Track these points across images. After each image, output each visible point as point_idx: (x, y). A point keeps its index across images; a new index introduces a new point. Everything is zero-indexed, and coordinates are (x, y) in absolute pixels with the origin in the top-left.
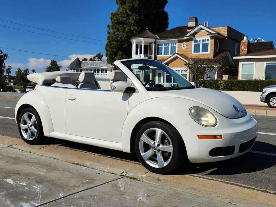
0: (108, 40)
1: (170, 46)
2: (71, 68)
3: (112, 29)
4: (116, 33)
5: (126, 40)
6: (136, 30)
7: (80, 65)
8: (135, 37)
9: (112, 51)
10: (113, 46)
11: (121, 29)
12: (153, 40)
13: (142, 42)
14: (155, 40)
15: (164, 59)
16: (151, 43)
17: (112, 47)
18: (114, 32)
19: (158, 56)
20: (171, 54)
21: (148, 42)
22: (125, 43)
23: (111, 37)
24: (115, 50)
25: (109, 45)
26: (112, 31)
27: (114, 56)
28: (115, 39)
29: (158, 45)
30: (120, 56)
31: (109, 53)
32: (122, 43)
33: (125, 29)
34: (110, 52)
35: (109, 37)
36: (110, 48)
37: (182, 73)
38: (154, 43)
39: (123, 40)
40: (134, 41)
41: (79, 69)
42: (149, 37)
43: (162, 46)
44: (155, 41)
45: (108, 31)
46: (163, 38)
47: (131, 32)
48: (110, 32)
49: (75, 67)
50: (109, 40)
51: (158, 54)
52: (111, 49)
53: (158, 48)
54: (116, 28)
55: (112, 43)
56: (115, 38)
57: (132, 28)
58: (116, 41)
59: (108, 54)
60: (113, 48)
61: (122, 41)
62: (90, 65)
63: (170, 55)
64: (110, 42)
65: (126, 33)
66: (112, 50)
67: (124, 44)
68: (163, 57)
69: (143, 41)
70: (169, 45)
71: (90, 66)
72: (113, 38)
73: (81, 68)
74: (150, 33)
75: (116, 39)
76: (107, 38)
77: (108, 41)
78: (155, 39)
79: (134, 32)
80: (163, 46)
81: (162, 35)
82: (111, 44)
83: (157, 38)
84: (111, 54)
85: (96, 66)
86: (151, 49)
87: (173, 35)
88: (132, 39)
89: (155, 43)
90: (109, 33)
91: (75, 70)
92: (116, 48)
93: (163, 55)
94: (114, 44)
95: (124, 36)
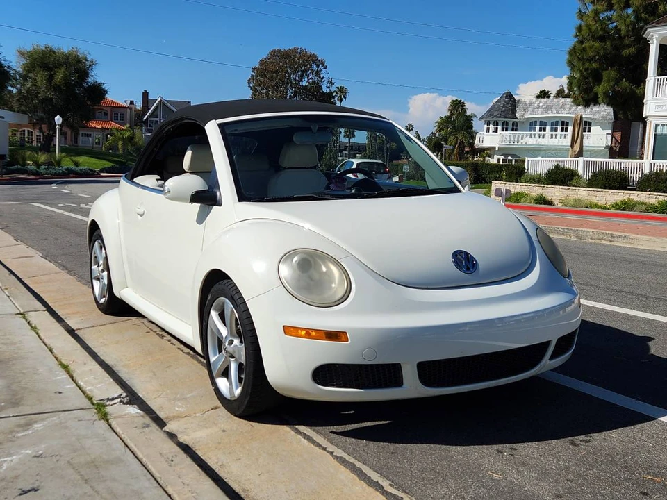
0: (577, 36)
2: (488, 119)
4: (601, 15)
5: (630, 33)
7: (514, 111)
8: (657, 22)
9: (586, 70)
10: (590, 53)
17: (586, 56)
18: (596, 13)
22: (628, 41)
23: (586, 28)
24: (594, 65)
25: (578, 51)
26: (591, 8)
27: (591, 84)
28: (596, 32)
30: (608, 81)
31: (576, 74)
32: (619, 42)
34: (581, 71)
35: (579, 29)
36: (581, 59)
39: (623, 33)
40: (655, 36)
41: (510, 121)
45: (580, 11)
47: (650, 8)
48: (585, 13)
49: (500, 117)
50: (581, 37)
52: (584, 64)
55: (588, 44)
56: (599, 29)
58: (602, 39)
59: (576, 78)
60: (591, 60)
61: (620, 36)
62: (540, 110)
64: (581, 42)
66: (587, 64)
67: (626, 47)
71: (542, 113)
72: (590, 29)
73: (517, 118)
75: (601, 33)
76: (574, 32)
77: (576, 40)
82: (584, 49)
84: (584, 78)
85: (558, 113)
88: (649, 30)
90: (581, 15)
91: (497, 125)
92: (599, 60)
94: (592, 46)
95: (625, 21)
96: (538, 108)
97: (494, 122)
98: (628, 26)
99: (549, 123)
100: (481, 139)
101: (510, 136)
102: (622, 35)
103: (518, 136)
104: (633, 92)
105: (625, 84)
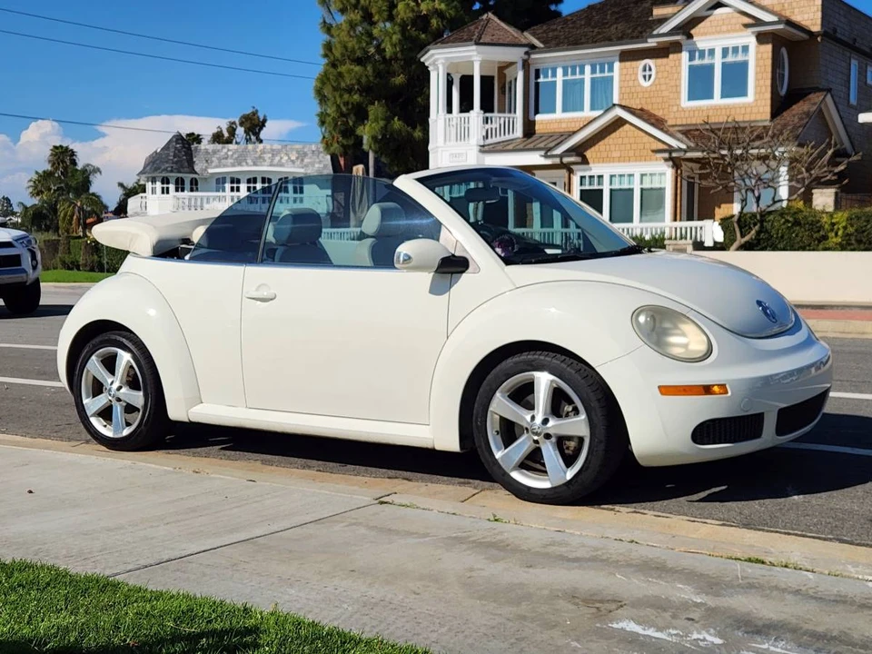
0: (326, 56)
1: (588, 76)
2: (153, 175)
3: (343, 11)
4: (358, 29)
5: (399, 55)
6: (440, 14)
7: (191, 163)
8: (442, 42)
9: (346, 104)
10: (348, 81)
11: (380, 12)
12: (516, 54)
13: (472, 62)
14: (526, 53)
15: (564, 127)
16: (503, 67)
17: (343, 85)
18: (352, 25)
19: (538, 118)
20: (593, 108)
21: (493, 62)
22: (396, 66)
23: (338, 46)
24: (356, 97)
25: (331, 77)
26: (341, 19)
27: (351, 123)
28: (353, 51)
29: (537, 76)
30: (376, 120)
31: (331, 110)
32: (385, 67)
33: (394, 12)
34: (338, 106)
35: (328, 47)
36: (335, 89)
37: (642, 183)
38: (520, 64)
39: (388, 55)
40: (440, 61)
41: (188, 177)
42: (501, 41)
43: (554, 75)
44: (526, 57)
45: (325, 22)
46: (558, 45)
47: (421, 21)
48: (331, 25)
49: (172, 171)
50: (332, 58)
51: (537, 112)
52: (341, 96)
53: (537, 85)
54: (355, 6)
55: (343, 69)
56: (356, 47)
57: (422, 7)
58: (359, 61)
59: (329, 115)
60: (350, 90)
61: (384, 58)
62: (230, 161)
63: (588, 113)
64: (334, 65)
65: (400, 25)
66: (346, 96)
67: (394, 74)
68: (561, 121)
69: (473, 58)
70: (582, 72)
71: (233, 165)
72: (345, 47)
73: (196, 173)
74: (503, 25)
75: (359, 54)
76: (321, 51)
77: (325, 61)
78: (526, 49)
79: (434, 22)
80: (560, 78)
81: (554, 30)
82: (340, 75)
83: (533, 47)
84: (342, 115)
86: (507, 88)
87: (599, 33)
88: (431, 52)
89: (526, 65)
90: (328, 28)
91: (168, 183)
92: (360, 92)
93: (559, 114)
94: (350, 71)
95: (391, 38)
96: (226, 158)
97: (163, 178)
98: (395, 46)
99: (244, 179)
100: (143, 205)
101: (190, 199)
102: (388, 57)
103: (202, 200)
104: (410, 135)
105: (397, 124)
